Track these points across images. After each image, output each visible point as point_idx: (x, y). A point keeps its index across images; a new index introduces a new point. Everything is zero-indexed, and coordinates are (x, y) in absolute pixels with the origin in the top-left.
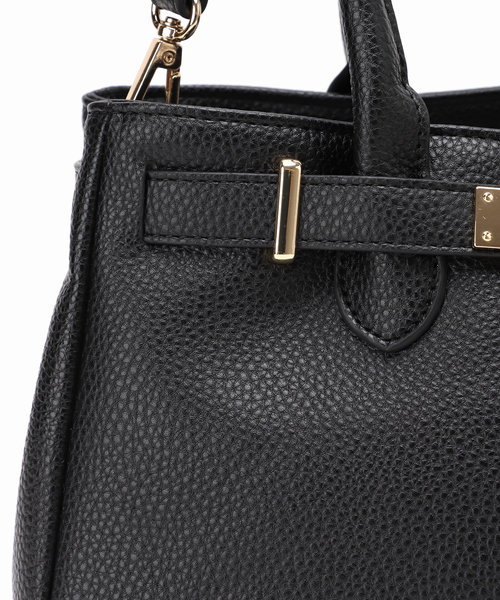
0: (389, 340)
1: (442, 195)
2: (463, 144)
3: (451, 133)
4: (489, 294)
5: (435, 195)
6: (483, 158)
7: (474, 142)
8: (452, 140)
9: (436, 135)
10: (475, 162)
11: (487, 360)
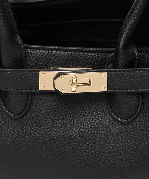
0: (15, 115)
1: (29, 74)
2: (37, 52)
3: (33, 48)
4: (45, 102)
5: (27, 74)
6: (43, 57)
7: (41, 51)
8: (33, 51)
9: (28, 49)
10: (40, 58)
11: (44, 123)
